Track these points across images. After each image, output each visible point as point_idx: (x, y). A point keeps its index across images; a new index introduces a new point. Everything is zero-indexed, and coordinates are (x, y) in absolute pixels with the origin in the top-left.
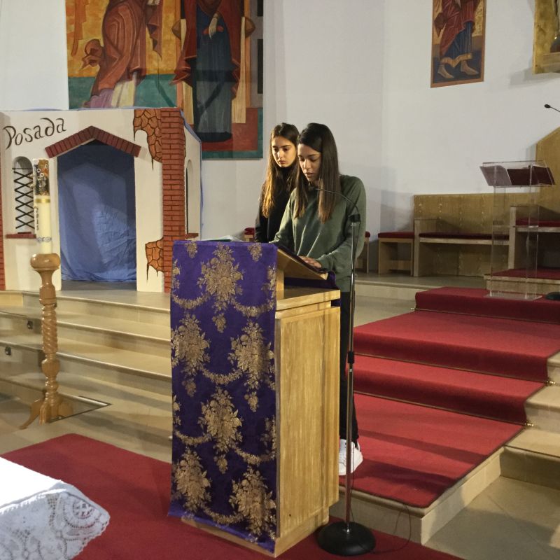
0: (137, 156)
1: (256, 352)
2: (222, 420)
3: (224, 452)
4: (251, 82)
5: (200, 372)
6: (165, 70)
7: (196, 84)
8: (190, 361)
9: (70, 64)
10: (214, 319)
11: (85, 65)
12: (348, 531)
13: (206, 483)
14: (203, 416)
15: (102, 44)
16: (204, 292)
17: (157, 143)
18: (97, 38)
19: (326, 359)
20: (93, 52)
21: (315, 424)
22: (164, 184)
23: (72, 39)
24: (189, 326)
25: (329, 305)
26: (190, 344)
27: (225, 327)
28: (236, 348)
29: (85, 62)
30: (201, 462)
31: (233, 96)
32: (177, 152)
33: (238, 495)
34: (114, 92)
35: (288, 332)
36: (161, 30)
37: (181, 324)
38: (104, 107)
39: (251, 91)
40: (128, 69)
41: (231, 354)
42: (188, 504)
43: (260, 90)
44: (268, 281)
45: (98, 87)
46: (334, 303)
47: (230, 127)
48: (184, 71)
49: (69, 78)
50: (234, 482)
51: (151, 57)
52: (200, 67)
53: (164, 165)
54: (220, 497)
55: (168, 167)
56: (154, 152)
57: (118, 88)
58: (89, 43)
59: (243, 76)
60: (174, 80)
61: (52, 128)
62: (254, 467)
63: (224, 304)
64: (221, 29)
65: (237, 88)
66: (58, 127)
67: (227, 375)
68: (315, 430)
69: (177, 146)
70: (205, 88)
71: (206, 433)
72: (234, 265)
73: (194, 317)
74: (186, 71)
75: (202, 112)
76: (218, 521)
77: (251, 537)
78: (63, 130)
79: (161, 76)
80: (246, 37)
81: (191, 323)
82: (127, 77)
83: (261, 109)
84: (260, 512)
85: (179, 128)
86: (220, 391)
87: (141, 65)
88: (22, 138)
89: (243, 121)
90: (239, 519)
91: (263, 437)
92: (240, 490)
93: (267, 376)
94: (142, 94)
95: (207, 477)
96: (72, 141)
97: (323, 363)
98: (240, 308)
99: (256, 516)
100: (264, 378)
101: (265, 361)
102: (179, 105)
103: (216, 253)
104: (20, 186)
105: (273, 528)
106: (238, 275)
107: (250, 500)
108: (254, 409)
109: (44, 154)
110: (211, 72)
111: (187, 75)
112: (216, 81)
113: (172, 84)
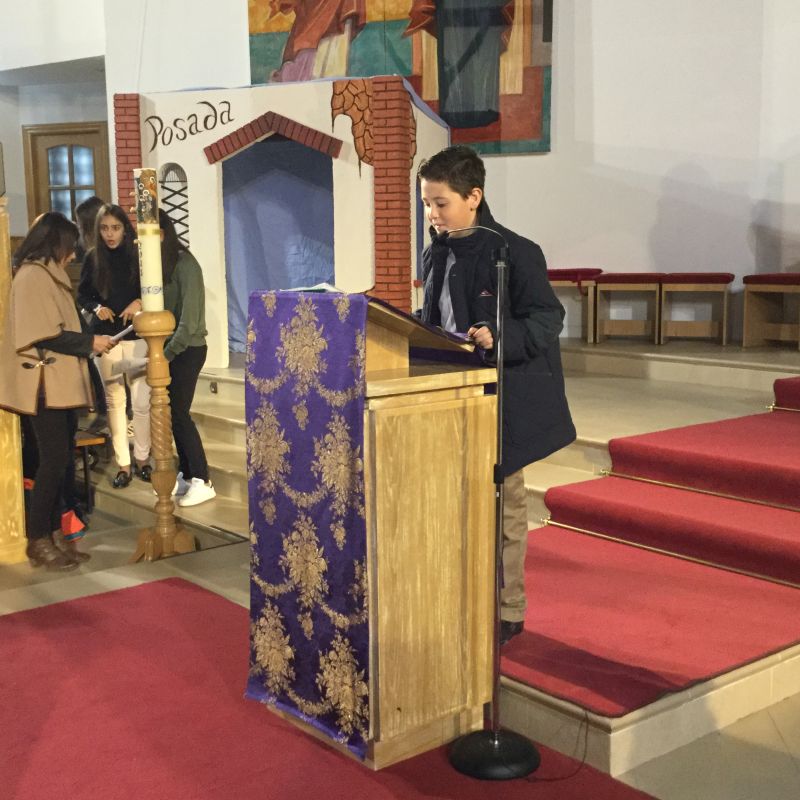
0: (336, 157)
1: (342, 460)
2: (306, 561)
3: (307, 609)
4: (532, 21)
5: (279, 489)
6: (394, 13)
7: (442, 31)
8: (266, 471)
9: (252, 12)
10: (294, 409)
11: (273, 13)
12: (496, 743)
13: (289, 652)
14: (285, 554)
16: (283, 369)
17: (367, 133)
19: (471, 476)
21: (448, 575)
22: (376, 201)
24: (266, 420)
25: (480, 391)
26: (267, 446)
27: (308, 421)
28: (320, 454)
29: (274, 8)
30: (283, 622)
31: (503, 48)
32: (396, 147)
33: (325, 673)
34: (317, 54)
35: (390, 431)
37: (257, 416)
38: (301, 80)
39: (532, 37)
40: (338, 15)
41: (314, 462)
42: (270, 684)
43: (548, 36)
44: (356, 353)
45: (292, 47)
46: (489, 389)
47: (497, 101)
48: (424, 12)
49: (251, 35)
50: (320, 652)
52: (449, 3)
53: (376, 169)
54: (305, 675)
55: (383, 172)
56: (363, 149)
57: (323, 47)
59: (519, 15)
60: (410, 27)
61: (215, 116)
62: (342, 631)
63: (306, 387)
65: (509, 35)
66: (222, 114)
67: (311, 493)
68: (447, 586)
69: (396, 139)
70: (457, 37)
71: (289, 579)
72: (318, 328)
73: (271, 405)
74: (428, 12)
75: (452, 79)
76: (305, 710)
77: (341, 736)
78: (230, 120)
79: (388, 24)
81: (268, 415)
82: (336, 28)
83: (549, 67)
84: (350, 698)
85: (400, 108)
86: (303, 517)
87: (359, 7)
88: (172, 134)
89: (518, 89)
90: (327, 708)
91: (352, 587)
92: (328, 666)
93: (356, 496)
94: (358, 54)
95: (290, 644)
96: (242, 137)
97: (464, 479)
98: (324, 393)
99: (346, 706)
100: (352, 500)
101: (353, 474)
102: (416, 71)
103: (298, 309)
104: (170, 207)
105: (366, 725)
106: (322, 344)
107: (338, 680)
108: (340, 546)
109: (203, 159)
110: (467, 12)
111: (429, 19)
112: (476, 25)
113: (405, 36)
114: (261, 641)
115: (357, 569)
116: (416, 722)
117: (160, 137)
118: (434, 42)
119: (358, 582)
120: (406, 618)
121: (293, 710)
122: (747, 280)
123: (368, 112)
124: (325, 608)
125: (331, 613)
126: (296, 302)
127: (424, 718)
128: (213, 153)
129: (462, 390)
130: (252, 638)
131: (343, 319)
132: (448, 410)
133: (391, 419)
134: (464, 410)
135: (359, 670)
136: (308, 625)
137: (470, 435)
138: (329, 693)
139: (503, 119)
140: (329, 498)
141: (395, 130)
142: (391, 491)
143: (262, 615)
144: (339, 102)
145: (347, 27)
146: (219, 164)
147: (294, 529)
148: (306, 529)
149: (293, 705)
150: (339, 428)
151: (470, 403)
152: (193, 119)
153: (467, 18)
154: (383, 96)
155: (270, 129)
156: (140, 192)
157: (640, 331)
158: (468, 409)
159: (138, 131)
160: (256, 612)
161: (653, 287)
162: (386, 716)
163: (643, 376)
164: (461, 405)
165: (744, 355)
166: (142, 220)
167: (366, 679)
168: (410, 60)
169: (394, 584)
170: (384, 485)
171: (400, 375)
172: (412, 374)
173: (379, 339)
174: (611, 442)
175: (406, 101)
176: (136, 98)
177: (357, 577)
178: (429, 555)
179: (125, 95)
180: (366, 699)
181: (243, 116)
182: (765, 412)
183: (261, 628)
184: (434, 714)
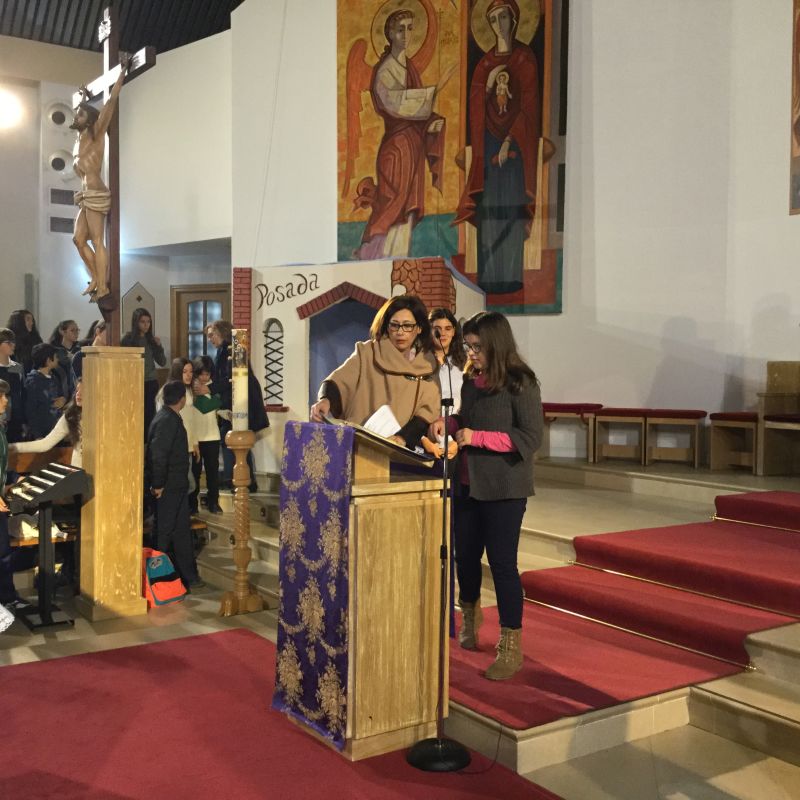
1: (336, 538)
2: (313, 609)
3: (312, 644)
4: (549, 217)
5: (298, 557)
6: (445, 208)
7: (481, 222)
8: (291, 545)
9: (341, 207)
10: (309, 502)
11: (356, 208)
12: (440, 747)
13: (300, 674)
14: (300, 604)
15: (376, 182)
16: (303, 475)
18: (370, 175)
19: (427, 554)
20: (365, 192)
21: (410, 623)
23: (343, 179)
24: (292, 509)
25: (437, 495)
26: (292, 528)
27: (317, 511)
28: (323, 534)
29: (356, 204)
30: (297, 652)
31: (527, 236)
33: (321, 690)
34: (387, 237)
35: (369, 520)
36: (442, 160)
37: (286, 507)
38: (375, 257)
39: (548, 229)
40: (404, 209)
41: (319, 539)
42: (287, 698)
43: (560, 227)
45: (369, 232)
46: (444, 493)
47: (522, 275)
48: (467, 208)
49: (339, 224)
50: (319, 675)
51: (430, 194)
52: (487, 202)
54: (309, 691)
57: (392, 233)
58: (362, 182)
59: (538, 212)
60: (457, 219)
61: (305, 285)
62: (332, 659)
63: (317, 488)
64: (513, 155)
65: (531, 226)
66: (311, 283)
67: (317, 561)
68: (410, 630)
70: (492, 226)
71: (301, 621)
72: (325, 448)
73: (295, 499)
74: (469, 208)
75: (488, 257)
76: (308, 717)
77: (329, 735)
78: (316, 287)
79: (441, 217)
80: (544, 162)
81: (293, 505)
82: (402, 220)
83: (560, 251)
84: (335, 707)
85: (443, 281)
86: (312, 578)
87: (419, 204)
88: (274, 297)
89: (538, 266)
90: (322, 715)
91: (339, 628)
92: (323, 684)
93: (343, 563)
94: (418, 237)
95: (301, 669)
96: (325, 300)
97: (422, 557)
98: (327, 492)
99: (334, 713)
100: (340, 566)
101: (342, 547)
102: (460, 250)
103: (313, 434)
104: (270, 351)
105: (345, 726)
106: (327, 459)
107: (329, 694)
108: (333, 598)
109: (295, 315)
110: (500, 208)
111: (472, 213)
112: (506, 218)
113: (452, 226)
114: (282, 667)
115: (343, 614)
116: (383, 728)
117: (265, 300)
118: (474, 230)
119: (342, 624)
120: (378, 653)
121: (301, 717)
122: (714, 417)
123: (418, 283)
124: (322, 642)
125: (326, 646)
126: (313, 430)
127: (390, 726)
128: (303, 312)
129: (423, 494)
130: (277, 665)
131: (339, 443)
132: (411, 507)
133: (369, 511)
134: (423, 508)
135: (341, 687)
136: (312, 655)
137: (428, 525)
138: (323, 705)
139: (525, 287)
140: (327, 565)
141: (437, 297)
142: (368, 561)
143: (284, 648)
144: (397, 274)
145: (410, 218)
146: (308, 319)
147: (307, 586)
148: (313, 586)
149: (302, 713)
150: (334, 517)
151: (428, 503)
152: (290, 286)
153: (500, 213)
154: (430, 272)
155: (345, 294)
156: (236, 346)
157: (631, 454)
158: (426, 508)
159: (250, 295)
160: (280, 646)
161: (640, 420)
162: (361, 722)
163: (628, 490)
164: (422, 504)
165: (712, 476)
166: (236, 366)
167: (345, 693)
168: (457, 243)
169: (369, 625)
170: (363, 556)
171: (383, 480)
172: (392, 481)
173: (369, 457)
174: (576, 539)
175: (446, 275)
176: (249, 271)
177: (342, 620)
178: (396, 607)
179: (241, 269)
180: (345, 708)
181: (326, 284)
182: (708, 521)
183: (283, 657)
184: (398, 723)
